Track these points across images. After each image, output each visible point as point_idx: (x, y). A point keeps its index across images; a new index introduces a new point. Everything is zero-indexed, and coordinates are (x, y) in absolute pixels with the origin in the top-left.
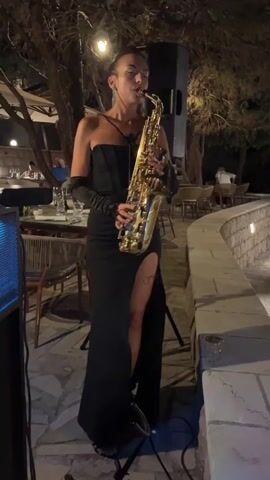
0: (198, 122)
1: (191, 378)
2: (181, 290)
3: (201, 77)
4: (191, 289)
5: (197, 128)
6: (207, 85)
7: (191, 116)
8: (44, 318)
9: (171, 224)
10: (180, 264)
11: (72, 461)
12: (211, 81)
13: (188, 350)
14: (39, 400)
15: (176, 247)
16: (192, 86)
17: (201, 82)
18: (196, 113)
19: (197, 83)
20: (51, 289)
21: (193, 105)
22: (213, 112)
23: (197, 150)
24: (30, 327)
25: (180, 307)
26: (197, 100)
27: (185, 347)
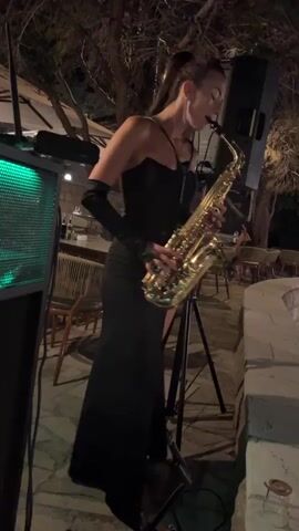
0: (272, 178)
1: (230, 450)
2: (230, 354)
3: (282, 128)
4: (242, 351)
5: (270, 184)
6: (287, 139)
7: (265, 171)
8: (69, 356)
9: (227, 285)
10: (233, 327)
11: (74, 518)
12: (293, 136)
13: (231, 418)
14: (47, 441)
15: (229, 308)
16: (272, 137)
17: (281, 135)
18: (271, 167)
19: (277, 135)
20: (82, 328)
21: (269, 158)
22: (291, 168)
23: (267, 210)
24: (51, 363)
25: (227, 372)
26: (273, 153)
27: (228, 415)
